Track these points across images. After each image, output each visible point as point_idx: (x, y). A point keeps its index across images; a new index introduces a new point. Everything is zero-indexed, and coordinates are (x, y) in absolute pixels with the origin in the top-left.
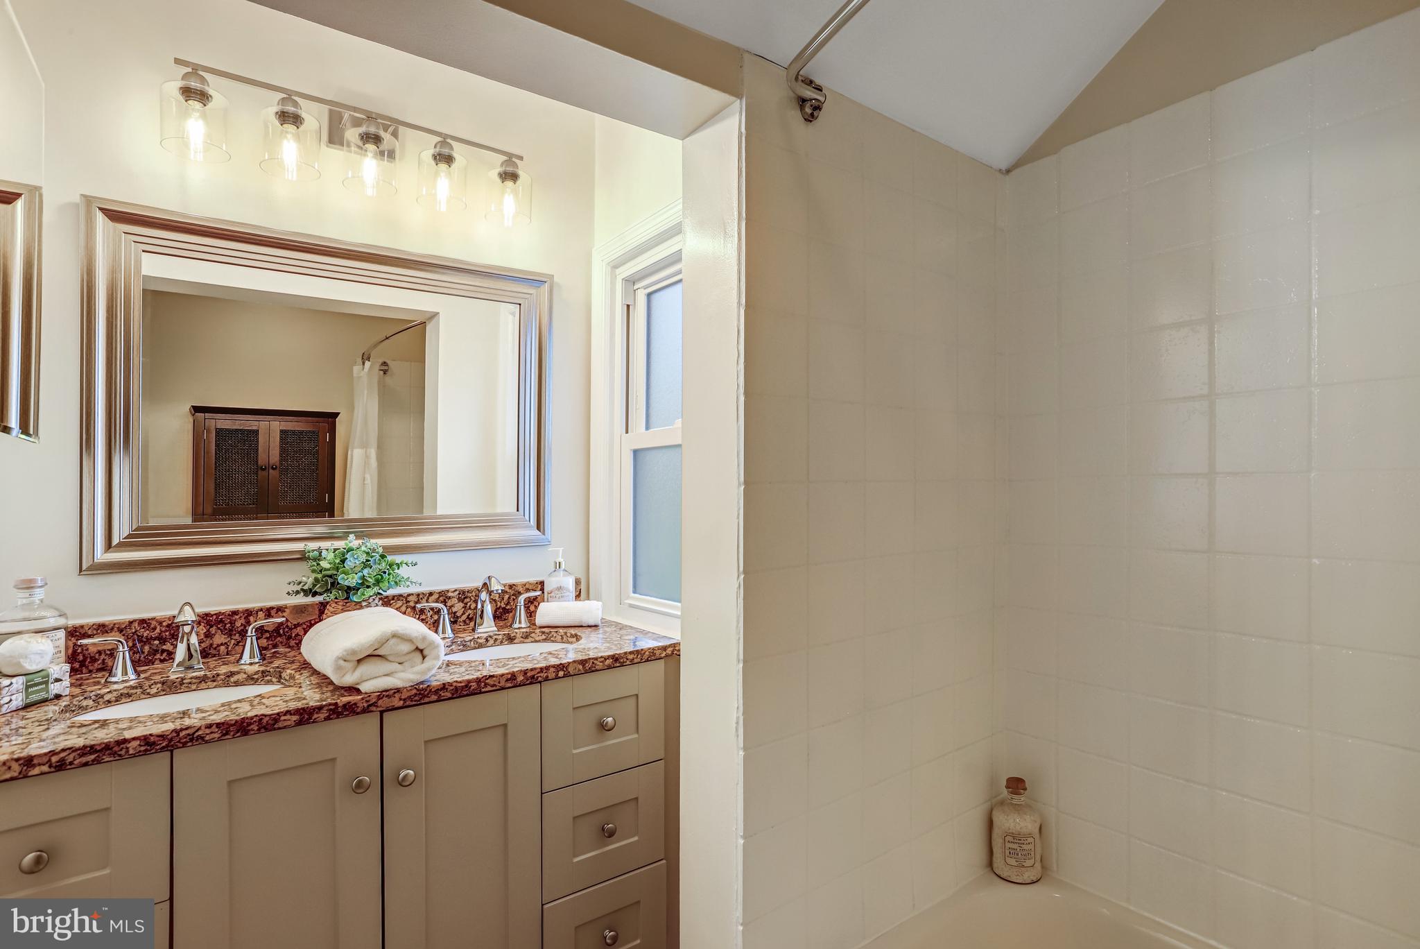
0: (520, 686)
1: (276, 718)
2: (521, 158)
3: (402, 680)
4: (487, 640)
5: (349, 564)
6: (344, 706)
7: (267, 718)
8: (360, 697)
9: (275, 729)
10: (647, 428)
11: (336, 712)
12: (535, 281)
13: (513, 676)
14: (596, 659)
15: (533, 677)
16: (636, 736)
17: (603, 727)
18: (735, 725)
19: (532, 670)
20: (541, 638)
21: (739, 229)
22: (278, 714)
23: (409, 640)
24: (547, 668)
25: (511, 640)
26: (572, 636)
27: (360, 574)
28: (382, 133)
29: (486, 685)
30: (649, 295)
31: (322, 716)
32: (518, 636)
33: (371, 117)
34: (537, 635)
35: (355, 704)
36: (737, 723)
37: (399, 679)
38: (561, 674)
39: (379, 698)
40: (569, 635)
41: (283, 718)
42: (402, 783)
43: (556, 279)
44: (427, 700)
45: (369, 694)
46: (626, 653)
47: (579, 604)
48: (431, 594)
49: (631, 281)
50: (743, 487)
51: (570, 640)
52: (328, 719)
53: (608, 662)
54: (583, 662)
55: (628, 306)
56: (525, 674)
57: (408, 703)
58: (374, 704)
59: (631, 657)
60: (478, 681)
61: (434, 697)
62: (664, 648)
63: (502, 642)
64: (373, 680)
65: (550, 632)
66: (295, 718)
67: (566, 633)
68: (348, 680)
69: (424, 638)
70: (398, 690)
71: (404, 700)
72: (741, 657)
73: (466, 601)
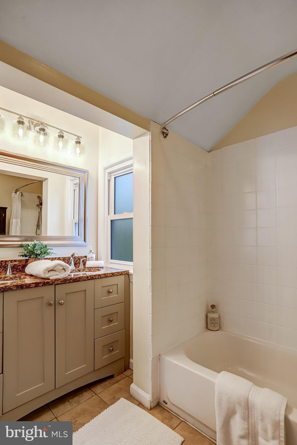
0: (89, 280)
1: (30, 285)
2: (81, 138)
3: (61, 277)
4: (73, 271)
5: (36, 248)
6: (46, 282)
7: (28, 285)
8: (50, 280)
9: (30, 288)
10: (114, 214)
11: (44, 284)
12: (84, 172)
13: (88, 277)
14: (108, 274)
15: (92, 277)
16: (117, 295)
17: (109, 292)
18: (149, 286)
19: (92, 275)
20: (88, 271)
21: (150, 163)
22: (30, 284)
23: (62, 266)
24: (96, 275)
25: (79, 271)
26: (97, 270)
27: (40, 250)
28: (45, 128)
29: (81, 279)
30: (115, 178)
31: (41, 285)
32: (81, 270)
33: (42, 123)
34: (87, 270)
35: (49, 282)
36: (150, 286)
37: (59, 276)
38: (99, 277)
39: (55, 281)
40: (96, 269)
41: (31, 285)
42: (61, 304)
43: (89, 171)
44: (67, 282)
45: (52, 280)
46: (115, 272)
47: (97, 261)
48: (56, 258)
49: (110, 173)
50: (151, 227)
51: (96, 271)
52: (42, 286)
53: (111, 275)
54: (105, 274)
55: (109, 180)
56: (91, 276)
57: (62, 283)
58: (54, 282)
59: (116, 274)
60: (79, 278)
61: (68, 282)
62: (124, 272)
63: (77, 272)
64: (53, 276)
65: (90, 269)
66: (35, 285)
67: (95, 269)
68: (47, 276)
69: (66, 266)
70: (60, 279)
71: (61, 282)
72: (151, 269)
73: (65, 260)
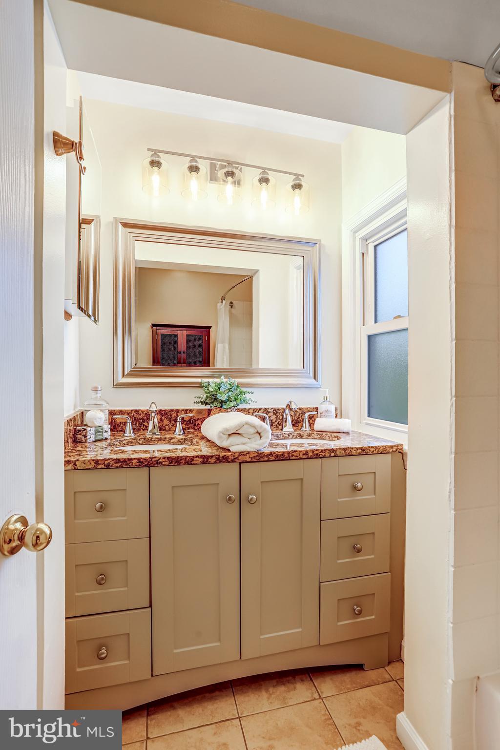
0: (310, 458)
1: (192, 458)
2: (303, 176)
3: (251, 448)
4: (289, 435)
5: (222, 390)
6: (223, 457)
7: (188, 458)
8: (230, 454)
9: (192, 464)
10: (376, 322)
11: (220, 460)
12: (312, 243)
13: (306, 453)
14: (352, 448)
15: (317, 454)
16: (374, 496)
17: (355, 488)
18: (448, 494)
19: (317, 450)
20: (317, 437)
21: (450, 177)
22: (193, 457)
23: (254, 427)
24: (325, 450)
25: (301, 436)
26: (335, 437)
27: (227, 395)
28: (235, 170)
29: (292, 455)
30: (376, 247)
31: (213, 460)
32: (305, 435)
33: (230, 163)
34: (315, 435)
35: (228, 457)
36: (450, 492)
37: (248, 446)
38: (333, 454)
39: (239, 455)
40: (333, 436)
41: (195, 459)
42: (250, 502)
43: (322, 242)
44: (262, 460)
45: (235, 453)
46: (369, 447)
47: (338, 420)
48: (260, 409)
49: (365, 239)
50: (454, 342)
51: (334, 439)
52: (215, 462)
53: (359, 451)
54: (345, 449)
55: (363, 254)
56: (313, 452)
57: (253, 460)
58: (237, 458)
59: (372, 450)
60: (289, 453)
61: (266, 459)
62: (392, 447)
63: (296, 437)
64: (237, 446)
65: (322, 434)
66: (201, 460)
67: (331, 435)
68: (224, 444)
69: (261, 427)
70: (248, 453)
71: (251, 458)
72: (453, 450)
73: (278, 414)
